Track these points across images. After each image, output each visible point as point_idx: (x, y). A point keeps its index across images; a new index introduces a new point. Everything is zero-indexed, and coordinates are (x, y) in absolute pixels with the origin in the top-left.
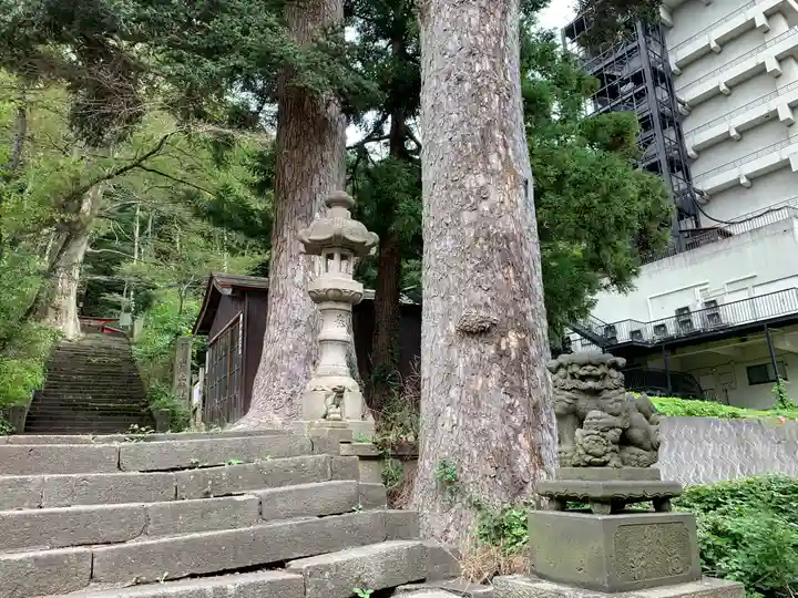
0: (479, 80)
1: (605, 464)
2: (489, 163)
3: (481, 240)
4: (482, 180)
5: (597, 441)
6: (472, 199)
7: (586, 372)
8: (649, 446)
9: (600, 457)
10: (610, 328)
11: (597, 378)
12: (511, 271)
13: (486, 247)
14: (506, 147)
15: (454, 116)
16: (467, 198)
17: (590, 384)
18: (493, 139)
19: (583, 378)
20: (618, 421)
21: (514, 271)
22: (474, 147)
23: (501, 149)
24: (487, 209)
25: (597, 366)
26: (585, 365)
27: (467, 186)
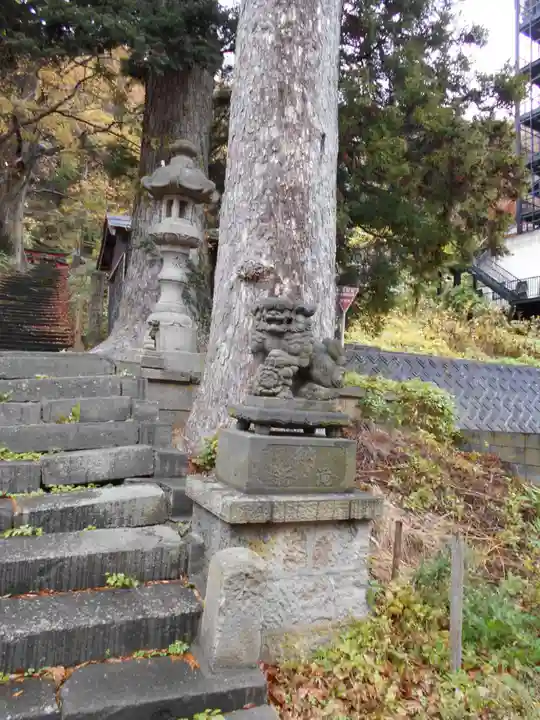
0: (283, 31)
1: (274, 395)
2: (283, 116)
3: (268, 192)
4: (275, 134)
5: (269, 375)
6: (264, 152)
7: (270, 316)
8: (330, 383)
9: (268, 388)
10: (522, 285)
11: (280, 322)
12: (293, 223)
13: (271, 198)
14: (304, 100)
15: (256, 68)
16: (260, 151)
17: (273, 326)
18: (291, 92)
19: (270, 321)
20: (295, 360)
21: (297, 222)
22: (271, 100)
23: (299, 102)
24: (276, 161)
25: (282, 311)
26: (271, 309)
27: (261, 138)
